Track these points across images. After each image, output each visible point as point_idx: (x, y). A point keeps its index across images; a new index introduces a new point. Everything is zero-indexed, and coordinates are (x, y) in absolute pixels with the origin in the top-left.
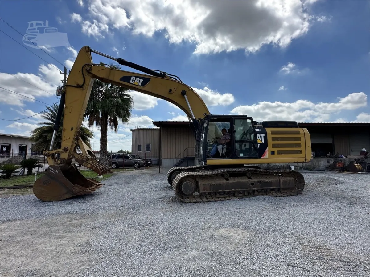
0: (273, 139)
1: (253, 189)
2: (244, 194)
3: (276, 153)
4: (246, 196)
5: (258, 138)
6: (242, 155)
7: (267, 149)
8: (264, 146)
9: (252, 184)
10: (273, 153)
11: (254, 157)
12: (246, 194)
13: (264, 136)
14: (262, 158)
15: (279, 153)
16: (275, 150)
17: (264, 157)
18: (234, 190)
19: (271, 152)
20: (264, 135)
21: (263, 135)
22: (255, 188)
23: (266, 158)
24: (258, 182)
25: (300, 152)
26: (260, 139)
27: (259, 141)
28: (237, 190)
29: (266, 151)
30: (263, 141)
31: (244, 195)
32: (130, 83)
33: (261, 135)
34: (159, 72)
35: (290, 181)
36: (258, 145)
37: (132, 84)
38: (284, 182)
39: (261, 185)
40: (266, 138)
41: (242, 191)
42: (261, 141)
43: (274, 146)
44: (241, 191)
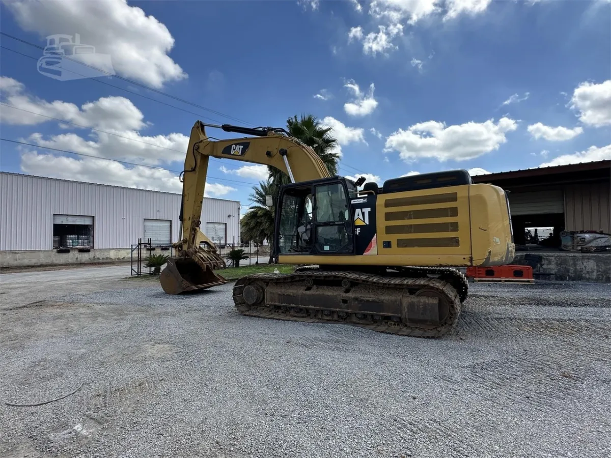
0: (388, 217)
1: (346, 310)
2: (333, 317)
3: (394, 244)
4: (336, 320)
5: (358, 215)
6: (327, 248)
7: (375, 237)
8: (370, 230)
9: (345, 301)
10: (387, 245)
11: (344, 251)
12: (336, 317)
13: (369, 212)
14: (364, 254)
15: (402, 244)
16: (393, 238)
17: (369, 252)
18: (313, 307)
19: (384, 242)
20: (369, 209)
21: (367, 210)
22: (349, 310)
23: (373, 255)
24: (356, 299)
25: (455, 242)
26: (362, 218)
27: (359, 223)
28: (318, 308)
29: (373, 240)
30: (367, 222)
31: (331, 319)
32: (231, 154)
33: (364, 210)
34: (261, 129)
35: (425, 305)
36: (358, 229)
37: (233, 155)
38: (411, 306)
39: (360, 305)
40: (372, 215)
41: (327, 310)
42: (364, 221)
43: (389, 230)
44: (325, 310)
